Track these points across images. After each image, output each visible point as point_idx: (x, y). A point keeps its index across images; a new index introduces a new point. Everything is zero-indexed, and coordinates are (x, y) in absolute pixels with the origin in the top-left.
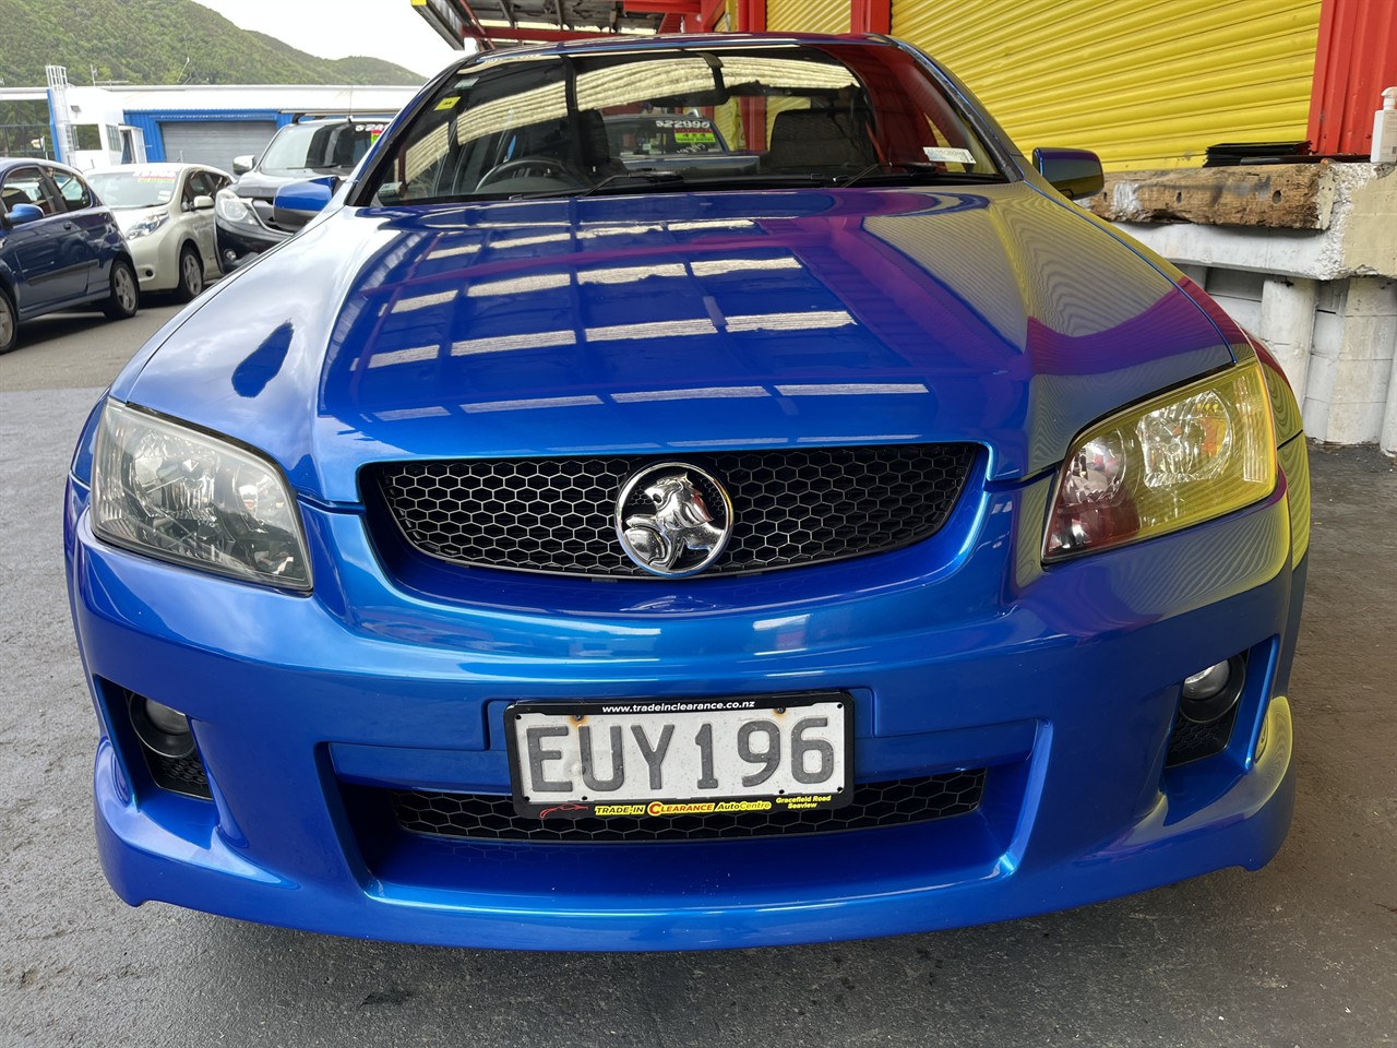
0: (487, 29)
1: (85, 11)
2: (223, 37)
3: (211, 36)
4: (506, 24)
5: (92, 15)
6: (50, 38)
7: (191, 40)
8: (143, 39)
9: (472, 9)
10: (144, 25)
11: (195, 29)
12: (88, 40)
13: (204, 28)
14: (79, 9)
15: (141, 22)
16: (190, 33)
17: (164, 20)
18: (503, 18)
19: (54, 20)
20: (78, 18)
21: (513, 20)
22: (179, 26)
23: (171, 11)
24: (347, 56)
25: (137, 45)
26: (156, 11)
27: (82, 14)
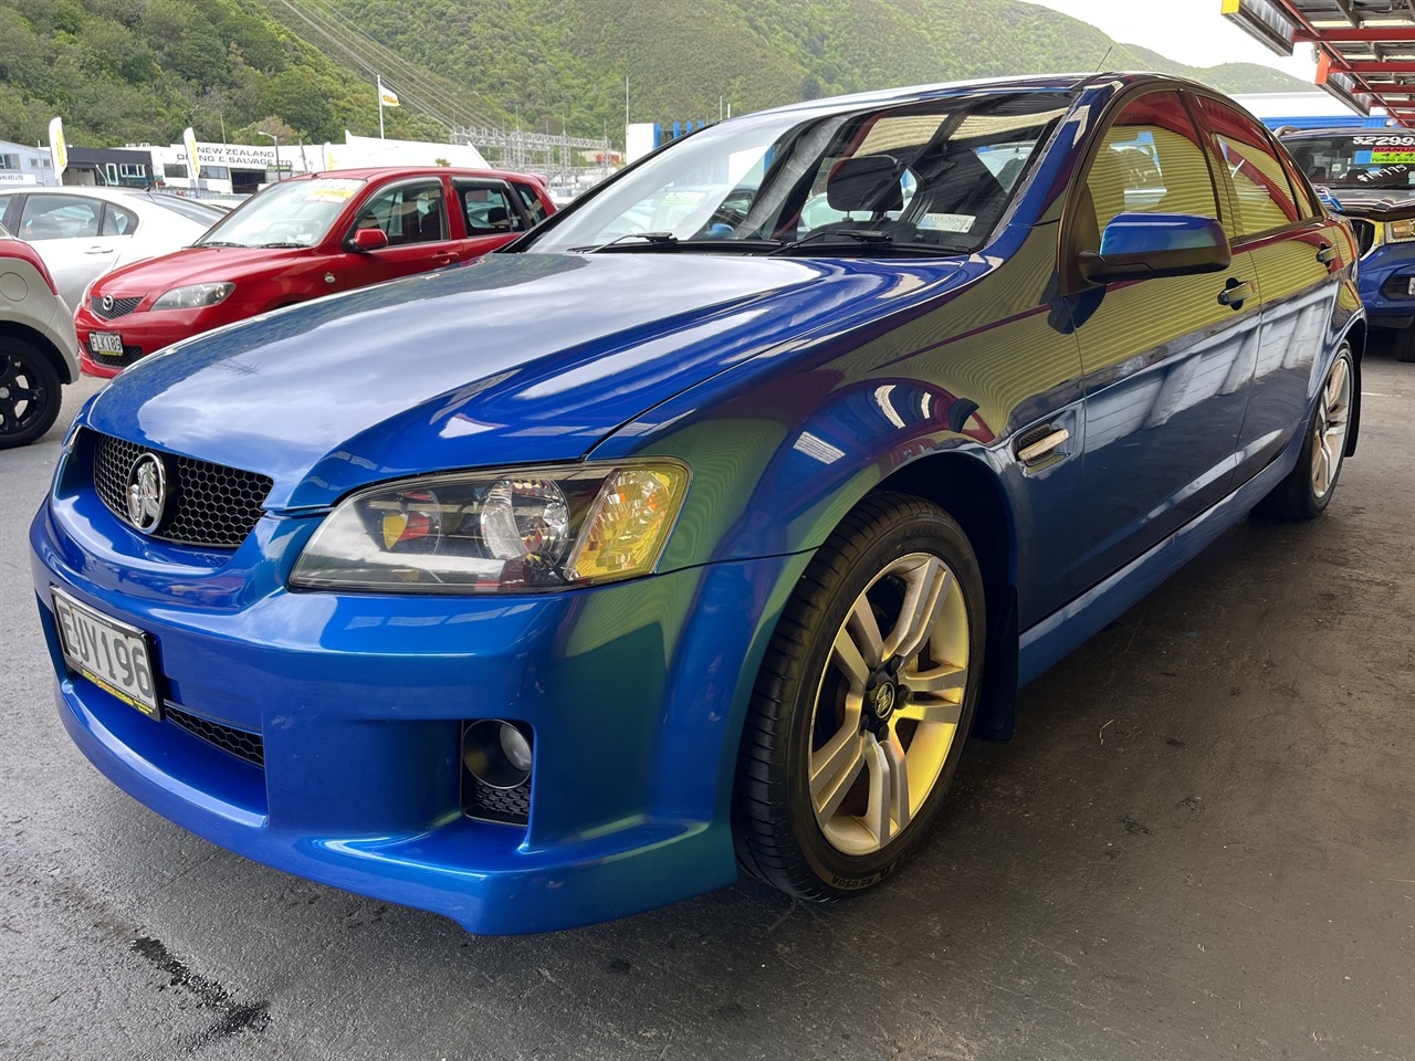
0: (1323, 31)
1: (977, 36)
2: (1097, 53)
3: (1086, 52)
4: (1347, 24)
5: (982, 39)
6: (942, 63)
7: (1066, 57)
8: (1022, 60)
9: (1301, 12)
10: (1026, 45)
11: (1072, 47)
12: (973, 64)
13: (1081, 45)
14: (971, 35)
15: (1023, 43)
16: (1066, 51)
17: (1045, 40)
18: (1343, 18)
19: (948, 46)
20: (969, 43)
21: (1357, 19)
22: (1057, 44)
23: (1053, 30)
24: (1221, 63)
25: (1015, 65)
26: (1040, 32)
27: (973, 39)
